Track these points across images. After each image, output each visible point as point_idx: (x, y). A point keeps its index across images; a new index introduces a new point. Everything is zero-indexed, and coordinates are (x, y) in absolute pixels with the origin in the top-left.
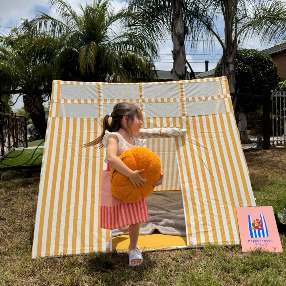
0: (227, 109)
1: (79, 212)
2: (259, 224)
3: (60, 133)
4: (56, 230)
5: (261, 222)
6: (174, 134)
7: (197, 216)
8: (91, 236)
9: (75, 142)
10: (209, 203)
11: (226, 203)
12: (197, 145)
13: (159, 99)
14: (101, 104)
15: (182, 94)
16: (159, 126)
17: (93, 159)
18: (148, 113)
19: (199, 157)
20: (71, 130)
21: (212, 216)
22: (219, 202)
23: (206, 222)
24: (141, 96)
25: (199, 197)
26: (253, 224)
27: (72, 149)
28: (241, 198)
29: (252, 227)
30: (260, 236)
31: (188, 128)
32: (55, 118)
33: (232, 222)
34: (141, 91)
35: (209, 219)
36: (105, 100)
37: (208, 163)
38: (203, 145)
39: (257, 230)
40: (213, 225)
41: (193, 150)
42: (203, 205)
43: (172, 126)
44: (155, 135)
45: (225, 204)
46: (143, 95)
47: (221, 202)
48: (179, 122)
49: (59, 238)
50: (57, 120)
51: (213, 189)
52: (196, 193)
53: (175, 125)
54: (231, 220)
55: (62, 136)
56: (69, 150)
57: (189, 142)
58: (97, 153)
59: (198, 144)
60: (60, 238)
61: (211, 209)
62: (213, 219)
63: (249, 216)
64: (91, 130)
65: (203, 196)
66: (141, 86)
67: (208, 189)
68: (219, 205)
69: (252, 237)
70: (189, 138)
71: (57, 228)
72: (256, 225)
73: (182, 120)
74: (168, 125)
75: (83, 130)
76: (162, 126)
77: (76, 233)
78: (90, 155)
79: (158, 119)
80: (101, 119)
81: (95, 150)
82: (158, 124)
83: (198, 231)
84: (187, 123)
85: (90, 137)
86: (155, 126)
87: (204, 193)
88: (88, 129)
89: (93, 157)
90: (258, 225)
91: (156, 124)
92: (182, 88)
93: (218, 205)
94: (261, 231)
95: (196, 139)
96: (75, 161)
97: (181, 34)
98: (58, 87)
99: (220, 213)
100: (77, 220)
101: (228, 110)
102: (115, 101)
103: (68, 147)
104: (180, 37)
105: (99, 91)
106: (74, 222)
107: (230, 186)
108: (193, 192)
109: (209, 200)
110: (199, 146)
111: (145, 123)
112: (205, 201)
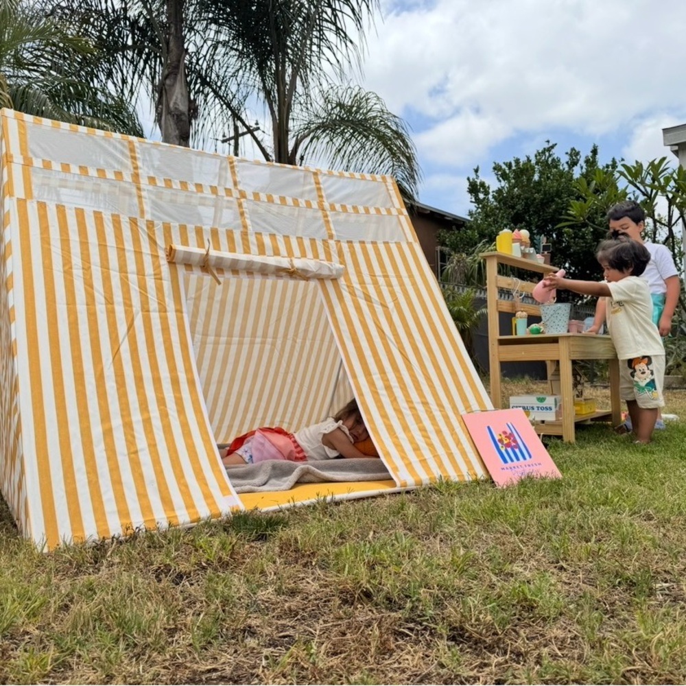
0: (407, 236)
1: (136, 434)
2: (510, 439)
3: (45, 240)
4: (88, 477)
5: (512, 434)
6: (319, 272)
7: (397, 437)
8: (183, 488)
9: (90, 267)
10: (413, 410)
11: (443, 407)
12: (366, 300)
13: (276, 198)
14: (142, 186)
15: (320, 194)
16: (286, 254)
17: (143, 315)
18: (257, 224)
19: (375, 323)
20: (74, 237)
21: (424, 433)
22: (431, 407)
23: (418, 445)
24: (236, 183)
25: (392, 402)
26: (501, 441)
27: (85, 283)
28: (466, 397)
29: (500, 445)
30: (518, 459)
31: (343, 262)
32: (25, 201)
34: (234, 173)
35: (422, 439)
36: (152, 180)
37: (394, 335)
38: (377, 299)
39: (509, 450)
40: (431, 448)
41: (361, 310)
42: (403, 416)
43: (310, 254)
44: (279, 272)
45: (442, 409)
46: (240, 182)
47: (434, 407)
48: (323, 250)
50: (32, 207)
51: (414, 385)
52: (383, 395)
53: (316, 256)
54: (461, 437)
55: (53, 249)
56: (79, 285)
57: (350, 293)
58: (150, 301)
59: (368, 298)
60: (104, 498)
61: (418, 420)
62: (429, 438)
63: (489, 428)
64: (126, 244)
65: (399, 400)
67: (404, 384)
68: (431, 412)
69: (505, 461)
70: (348, 284)
71: (88, 473)
72: (505, 442)
73: (328, 247)
74: (304, 255)
75: (105, 240)
76: (290, 253)
77: (144, 481)
78: (133, 304)
79: (280, 239)
80: (147, 221)
81: (143, 292)
82: (283, 250)
83: (407, 462)
84: (340, 254)
85: (125, 261)
86: (276, 252)
87: (398, 392)
88: (116, 241)
89: (142, 310)
90: (508, 441)
91: (278, 249)
93: (429, 412)
94: (517, 451)
95: (362, 287)
98: (19, 127)
99: (438, 426)
100: (136, 452)
101: (410, 238)
102: (176, 184)
103: (74, 277)
105: (133, 154)
106: (131, 460)
108: (377, 393)
109: (411, 405)
110: (371, 302)
111: (253, 244)
112: (405, 408)
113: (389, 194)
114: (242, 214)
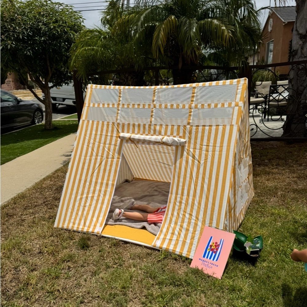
1: (88, 201)
2: (216, 247)
3: (85, 135)
5: (219, 245)
7: (170, 225)
9: (95, 143)
10: (184, 216)
15: (192, 99)
16: (163, 134)
17: (106, 160)
18: (157, 120)
19: (191, 170)
20: (94, 132)
21: (181, 228)
22: (193, 217)
24: (153, 101)
25: (178, 209)
26: (211, 246)
27: (92, 149)
28: (213, 218)
29: (209, 248)
31: (190, 138)
32: (84, 120)
33: (195, 238)
34: (154, 96)
35: (178, 230)
36: (123, 105)
37: (196, 178)
38: (198, 158)
39: (211, 252)
40: (178, 236)
41: (188, 163)
42: (179, 217)
43: (175, 134)
44: (156, 143)
45: (197, 220)
46: (155, 100)
48: (182, 131)
51: (192, 205)
52: (177, 205)
53: (178, 134)
54: (196, 236)
55: (86, 137)
56: (90, 150)
57: (187, 153)
58: (110, 155)
59: (194, 157)
61: (183, 221)
62: (181, 231)
63: (211, 237)
65: (181, 209)
66: (155, 90)
67: (188, 203)
69: (204, 257)
70: (188, 149)
72: (213, 248)
73: (185, 129)
74: (172, 134)
75: (102, 132)
76: (166, 134)
78: (104, 156)
79: (164, 126)
80: (118, 123)
81: (108, 151)
82: (163, 132)
83: (165, 237)
84: (190, 133)
85: (106, 140)
86: (160, 133)
87: (183, 206)
88: (106, 132)
89: (106, 158)
90: (214, 248)
92: (193, 92)
93: (190, 219)
94: (214, 254)
95: (193, 151)
96: (92, 159)
98: (91, 91)
99: (189, 227)
102: (131, 105)
103: (89, 147)
105: (120, 95)
106: (83, 208)
107: (208, 204)
109: (184, 213)
110: (194, 159)
111: (152, 130)
112: (181, 214)
114: (152, 116)
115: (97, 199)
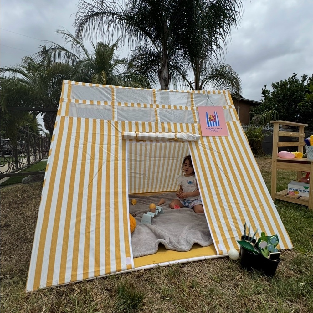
0: (233, 118)
1: (91, 223)
3: (69, 133)
4: (63, 248)
6: (188, 139)
7: (220, 222)
8: (107, 252)
9: (87, 144)
10: (230, 207)
11: (247, 205)
12: (210, 150)
13: (172, 106)
14: (115, 107)
15: (192, 103)
16: (174, 132)
17: (107, 163)
18: (163, 119)
19: (214, 161)
20: (82, 131)
21: (235, 221)
22: (240, 205)
23: (231, 228)
24: (155, 102)
25: (219, 202)
27: (83, 151)
28: (260, 199)
31: (200, 134)
32: (64, 117)
33: (256, 226)
34: (155, 97)
35: (233, 224)
36: (119, 103)
37: (223, 167)
38: (216, 150)
40: (238, 230)
41: (207, 155)
42: (224, 210)
43: (185, 131)
44: (170, 140)
45: (246, 207)
46: (157, 101)
47: (241, 205)
48: (191, 128)
49: (66, 258)
50: (67, 119)
51: (232, 193)
52: (215, 198)
53: (188, 131)
54: (255, 223)
55: (72, 137)
56: (80, 152)
57: (203, 147)
58: (111, 156)
59: (211, 149)
60: (68, 259)
61: (232, 213)
62: (237, 224)
64: (104, 132)
65: (223, 201)
66: (155, 92)
67: (226, 193)
68: (240, 208)
70: (202, 143)
71: (63, 245)
73: (194, 127)
74: (182, 131)
75: (96, 131)
76: (176, 131)
77: (89, 249)
78: (103, 158)
79: (172, 124)
80: (115, 121)
81: (108, 153)
82: (173, 129)
83: (224, 238)
84: (200, 129)
85: (103, 139)
86: (170, 131)
87: (223, 197)
88: (101, 131)
89: (107, 161)
91: (171, 129)
92: (192, 97)
93: (239, 208)
95: (209, 144)
96: (86, 164)
97: (166, 78)
98: (69, 87)
99: (243, 216)
100: (89, 232)
101: (235, 119)
102: (129, 104)
103: (79, 148)
104: (166, 80)
105: (113, 94)
106: (86, 236)
107: (248, 188)
108: (212, 197)
109: (229, 204)
110: (213, 151)
111: (160, 128)
112: (226, 206)
113: (226, 99)
114: (156, 115)
115: (106, 217)
